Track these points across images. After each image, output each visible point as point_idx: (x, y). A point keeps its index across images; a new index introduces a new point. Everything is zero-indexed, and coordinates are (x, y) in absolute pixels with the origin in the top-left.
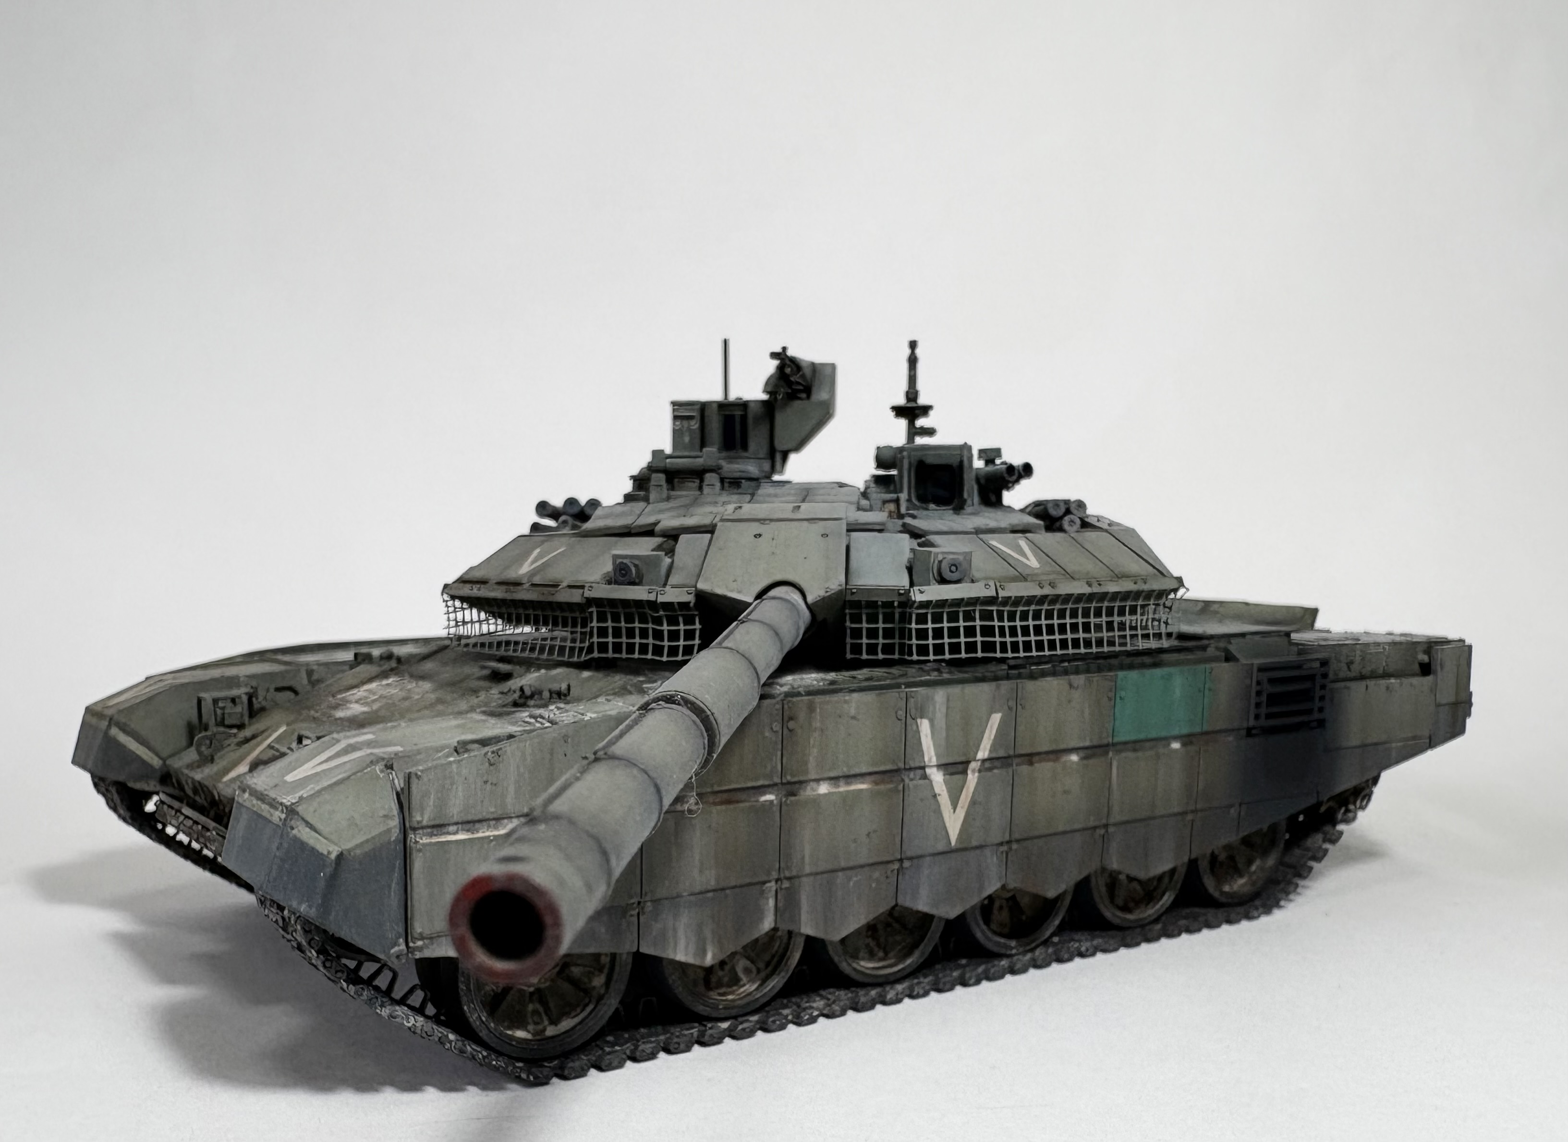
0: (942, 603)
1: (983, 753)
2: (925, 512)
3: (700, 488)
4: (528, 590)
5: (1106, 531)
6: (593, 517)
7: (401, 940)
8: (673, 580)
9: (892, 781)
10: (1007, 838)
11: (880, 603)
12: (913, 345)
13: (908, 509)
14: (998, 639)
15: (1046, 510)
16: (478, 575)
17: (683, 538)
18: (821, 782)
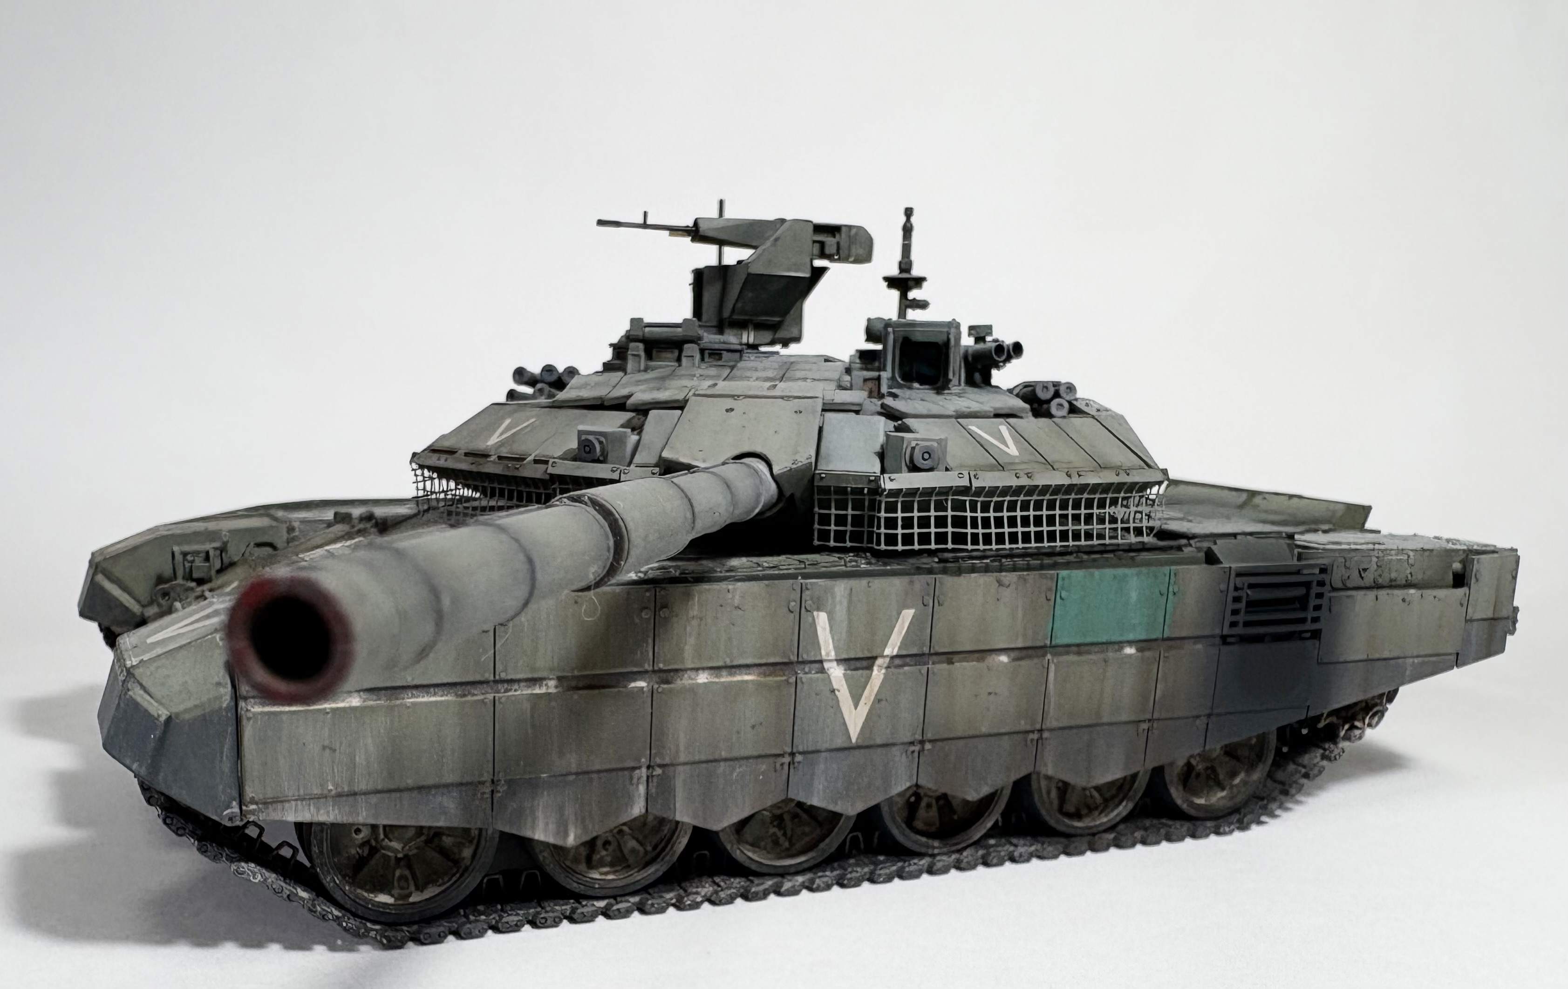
0: (912, 492)
1: (891, 650)
2: (908, 393)
3: (679, 360)
4: (493, 462)
5: (1093, 417)
6: (568, 387)
7: (234, 803)
8: (638, 459)
9: (784, 675)
10: (918, 737)
11: (849, 489)
12: (909, 212)
13: (890, 387)
14: (969, 530)
15: (1034, 391)
16: (447, 444)
17: (652, 413)
18: (700, 672)
